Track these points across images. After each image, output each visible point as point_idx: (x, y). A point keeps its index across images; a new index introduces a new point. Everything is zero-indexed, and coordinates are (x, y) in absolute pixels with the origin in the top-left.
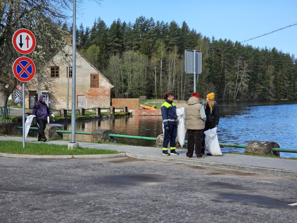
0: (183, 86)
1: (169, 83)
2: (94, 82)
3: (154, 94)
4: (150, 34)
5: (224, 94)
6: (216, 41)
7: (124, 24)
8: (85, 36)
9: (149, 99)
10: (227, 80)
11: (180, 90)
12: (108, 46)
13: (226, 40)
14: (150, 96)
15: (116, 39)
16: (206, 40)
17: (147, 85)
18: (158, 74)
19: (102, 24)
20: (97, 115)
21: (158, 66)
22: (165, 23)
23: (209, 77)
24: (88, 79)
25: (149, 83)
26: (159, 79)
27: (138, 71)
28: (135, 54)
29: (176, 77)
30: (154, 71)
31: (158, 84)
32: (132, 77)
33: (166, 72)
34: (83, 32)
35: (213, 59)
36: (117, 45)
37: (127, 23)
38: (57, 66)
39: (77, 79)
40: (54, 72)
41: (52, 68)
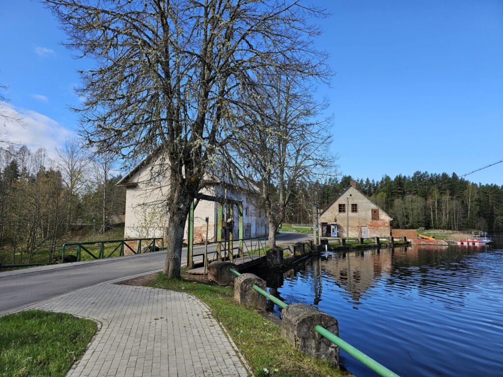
0: (456, 220)
1: (444, 217)
2: (375, 215)
3: (431, 226)
4: (426, 182)
5: (494, 226)
6: (483, 186)
7: (405, 177)
8: (376, 187)
9: (427, 229)
10: (496, 215)
11: (453, 223)
12: (393, 193)
13: (492, 184)
14: (428, 227)
15: (399, 188)
16: (474, 185)
17: (425, 219)
18: (434, 211)
19: (388, 178)
20: (376, 244)
21: (434, 205)
22: (438, 174)
23: (479, 213)
24: (370, 213)
25: (426, 218)
26: (434, 215)
27: (417, 209)
28: (414, 197)
29: (449, 213)
30: (430, 209)
31: (434, 219)
32: (413, 214)
33: (440, 210)
34: (374, 184)
35: (482, 199)
36: (400, 191)
37: (407, 176)
38: (343, 203)
39: (360, 213)
40: (342, 208)
41: (340, 205)
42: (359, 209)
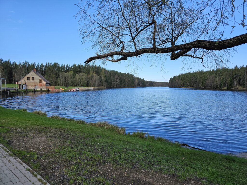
0: (97, 83)
1: (93, 82)
2: (41, 81)
12: (76, 71)
20: (34, 91)
24: (39, 81)
28: (83, 74)
29: (95, 80)
31: (90, 83)
38: (29, 77)
39: (35, 81)
40: (28, 79)
41: (28, 78)
42: (35, 79)
